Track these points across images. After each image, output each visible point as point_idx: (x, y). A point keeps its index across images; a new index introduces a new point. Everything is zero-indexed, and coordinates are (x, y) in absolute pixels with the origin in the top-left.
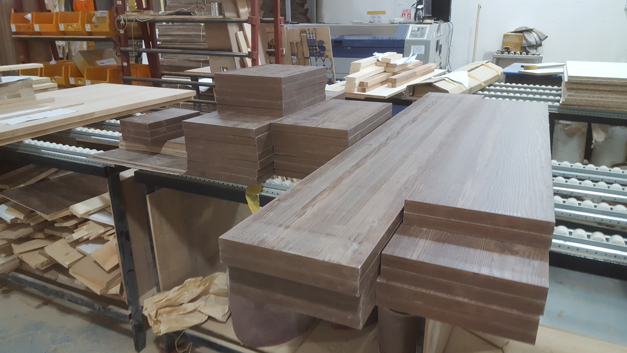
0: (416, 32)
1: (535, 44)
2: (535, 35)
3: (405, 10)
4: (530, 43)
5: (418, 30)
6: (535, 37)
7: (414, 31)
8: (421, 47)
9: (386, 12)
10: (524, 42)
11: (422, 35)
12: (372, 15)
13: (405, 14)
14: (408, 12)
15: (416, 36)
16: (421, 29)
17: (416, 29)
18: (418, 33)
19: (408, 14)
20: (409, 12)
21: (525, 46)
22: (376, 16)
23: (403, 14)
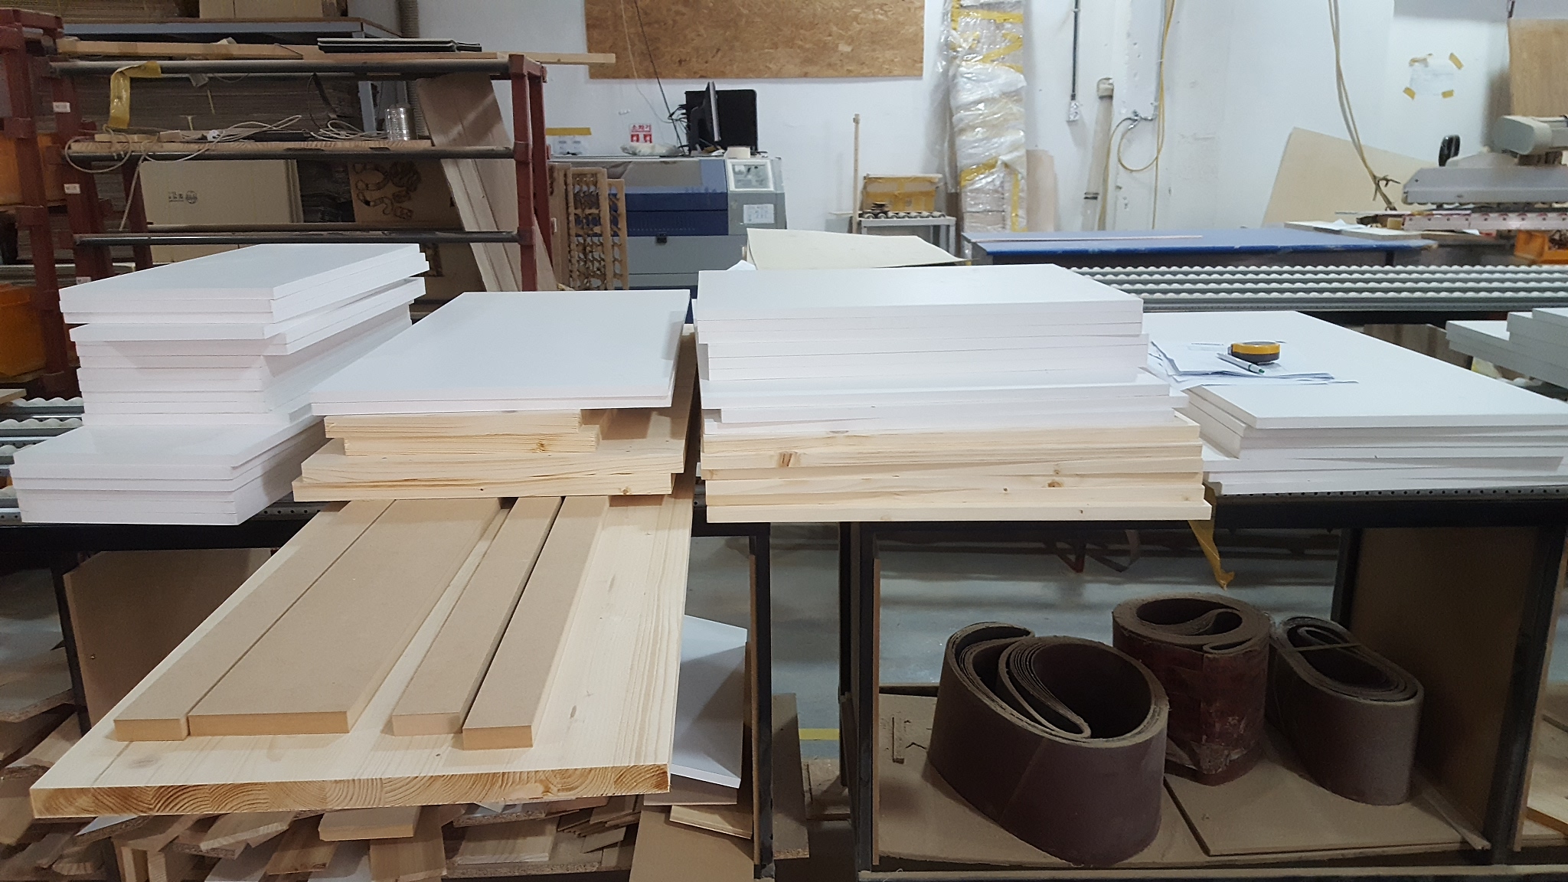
0: (746, 176)
3: (637, 126)
5: (749, 170)
7: (740, 173)
8: (766, 207)
9: (591, 130)
11: (762, 182)
12: (557, 137)
13: (638, 135)
14: (643, 131)
15: (748, 184)
16: (753, 168)
17: (743, 169)
18: (750, 177)
19: (645, 136)
20: (646, 131)
22: (568, 139)
23: (632, 136)
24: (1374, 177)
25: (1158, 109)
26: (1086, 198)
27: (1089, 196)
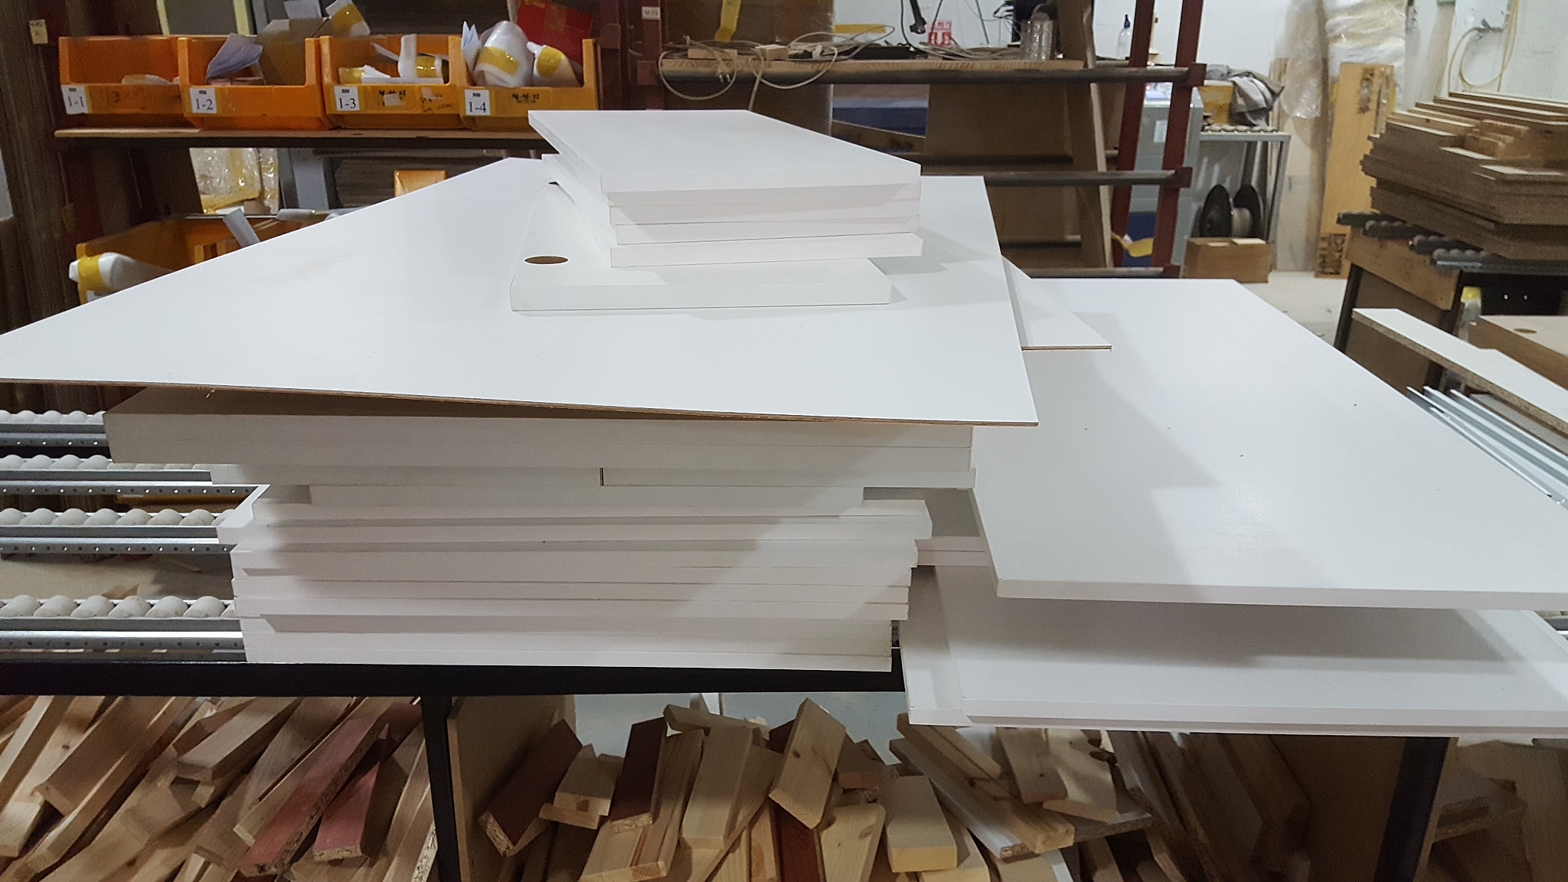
1: (1265, 106)
2: (1262, 86)
4: (1256, 104)
6: (1261, 89)
10: (1240, 101)
21: (1243, 110)
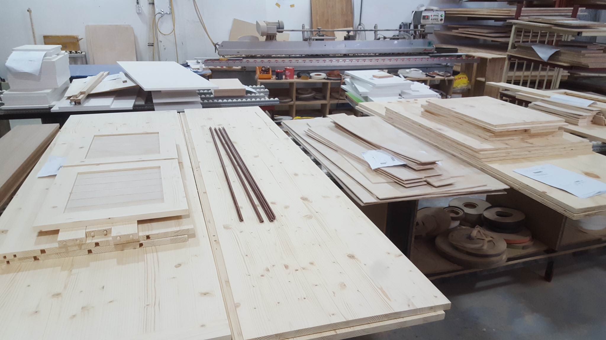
24: (213, 43)
25: (171, 9)
26: (148, 45)
27: (150, 45)
